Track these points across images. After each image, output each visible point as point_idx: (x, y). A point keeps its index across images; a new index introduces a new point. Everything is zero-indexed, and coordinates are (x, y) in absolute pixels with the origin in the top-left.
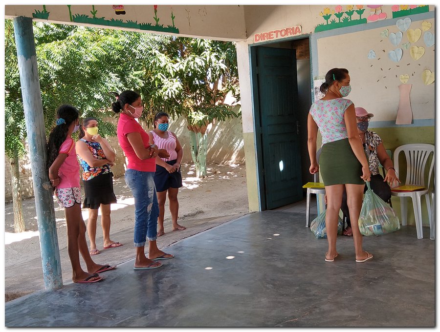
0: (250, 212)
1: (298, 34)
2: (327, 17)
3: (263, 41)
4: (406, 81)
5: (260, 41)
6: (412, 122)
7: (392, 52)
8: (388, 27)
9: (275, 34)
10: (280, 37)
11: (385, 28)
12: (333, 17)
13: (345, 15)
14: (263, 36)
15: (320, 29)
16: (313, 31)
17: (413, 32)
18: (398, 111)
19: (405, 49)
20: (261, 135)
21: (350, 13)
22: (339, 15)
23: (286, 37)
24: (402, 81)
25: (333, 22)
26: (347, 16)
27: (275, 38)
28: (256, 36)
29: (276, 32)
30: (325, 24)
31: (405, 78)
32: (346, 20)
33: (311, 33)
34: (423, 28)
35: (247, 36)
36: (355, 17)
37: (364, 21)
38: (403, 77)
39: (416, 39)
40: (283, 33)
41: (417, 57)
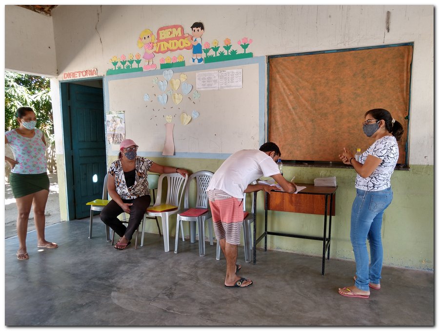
0: (61, 221)
1: (95, 76)
2: (115, 64)
3: (69, 79)
4: (170, 120)
5: (68, 79)
6: (174, 154)
7: (160, 97)
8: (158, 76)
9: (78, 74)
10: (82, 77)
11: (155, 77)
12: (119, 64)
13: (127, 63)
14: (69, 75)
15: (110, 73)
16: (105, 74)
17: (174, 82)
18: (165, 144)
19: (169, 94)
20: (72, 156)
21: (131, 62)
22: (123, 63)
23: (86, 77)
24: (168, 120)
25: (119, 68)
26: (129, 64)
27: (79, 77)
28: (65, 74)
29: (79, 72)
30: (114, 69)
31: (170, 119)
32: (128, 67)
33: (104, 75)
34: (182, 79)
35: (58, 73)
36: (135, 65)
37: (141, 69)
38: (168, 117)
39: (176, 87)
40: (84, 73)
41: (178, 102)
